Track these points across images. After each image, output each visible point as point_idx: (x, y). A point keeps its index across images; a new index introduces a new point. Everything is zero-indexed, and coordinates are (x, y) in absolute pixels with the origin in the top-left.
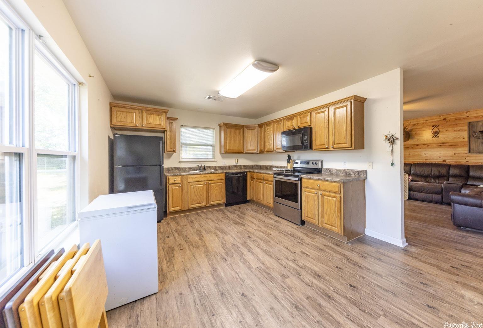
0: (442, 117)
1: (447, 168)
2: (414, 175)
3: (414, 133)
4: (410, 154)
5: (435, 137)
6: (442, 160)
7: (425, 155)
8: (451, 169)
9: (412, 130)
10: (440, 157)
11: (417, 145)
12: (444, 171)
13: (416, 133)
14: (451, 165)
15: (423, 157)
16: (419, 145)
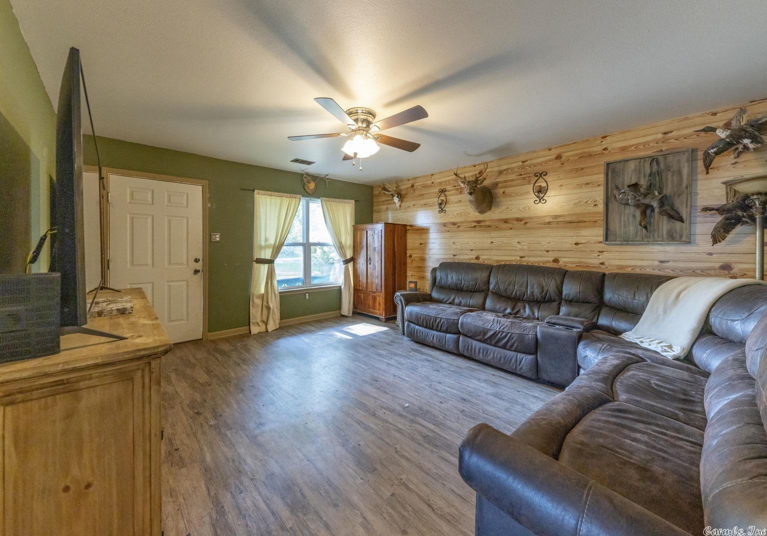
0: (555, 152)
1: (557, 278)
2: (493, 293)
3: (501, 191)
4: (492, 243)
5: (540, 200)
6: (551, 259)
7: (519, 246)
8: (565, 281)
9: (496, 185)
10: (548, 251)
11: (506, 221)
12: (551, 286)
13: (504, 192)
14: (567, 271)
15: (516, 250)
16: (509, 222)
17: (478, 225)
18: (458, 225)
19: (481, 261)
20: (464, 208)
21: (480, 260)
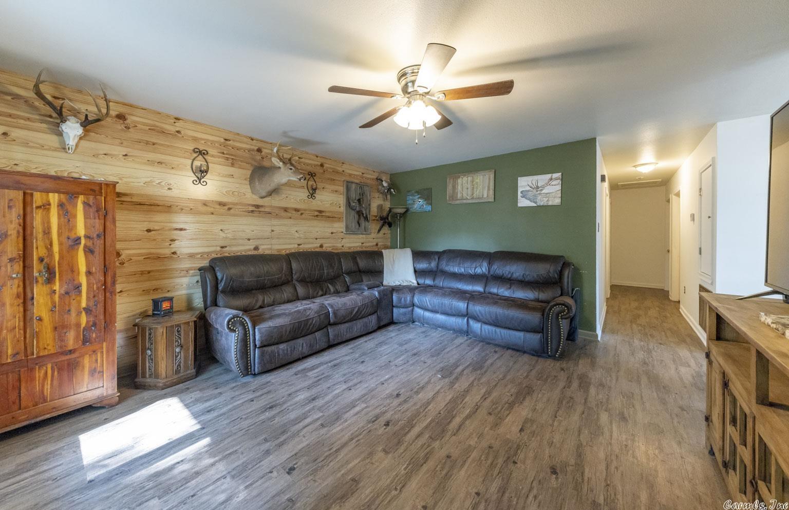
0: (320, 160)
4: (273, 231)
5: (311, 196)
7: (297, 235)
11: (286, 210)
15: (294, 239)
16: (289, 211)
17: (256, 210)
18: (228, 207)
19: (260, 252)
20: (237, 185)
21: (260, 250)
